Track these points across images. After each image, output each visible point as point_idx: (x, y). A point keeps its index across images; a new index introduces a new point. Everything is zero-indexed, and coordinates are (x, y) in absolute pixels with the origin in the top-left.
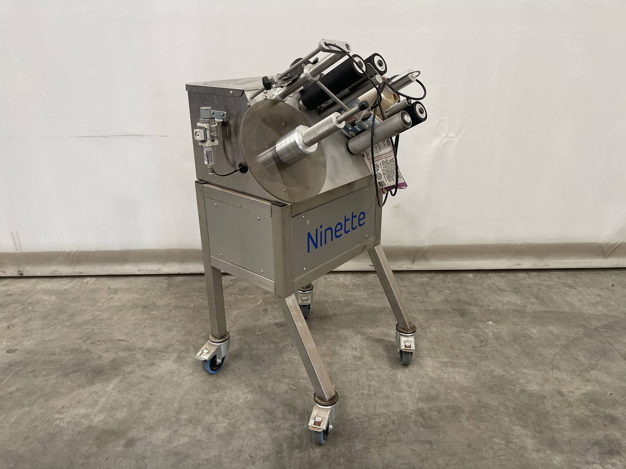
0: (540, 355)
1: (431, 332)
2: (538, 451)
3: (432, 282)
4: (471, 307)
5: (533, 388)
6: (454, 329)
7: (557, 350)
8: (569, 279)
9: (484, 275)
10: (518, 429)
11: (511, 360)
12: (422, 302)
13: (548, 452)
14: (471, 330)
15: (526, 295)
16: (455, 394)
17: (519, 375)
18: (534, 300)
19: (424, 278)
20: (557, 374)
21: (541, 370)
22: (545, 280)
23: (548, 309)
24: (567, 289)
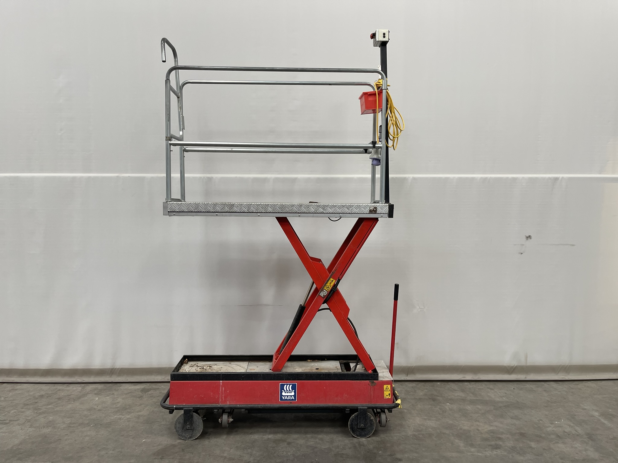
0: (471, 416)
1: (418, 407)
2: (465, 447)
3: (418, 386)
4: (438, 398)
5: (466, 428)
6: (430, 406)
7: (479, 415)
8: (491, 385)
9: (446, 383)
10: (457, 441)
11: (457, 418)
12: (413, 395)
13: (469, 447)
14: (438, 407)
15: (468, 393)
16: (431, 430)
17: (460, 423)
18: (471, 395)
19: (414, 384)
20: (478, 423)
21: (470, 422)
22: (478, 386)
23: (478, 399)
24: (489, 390)
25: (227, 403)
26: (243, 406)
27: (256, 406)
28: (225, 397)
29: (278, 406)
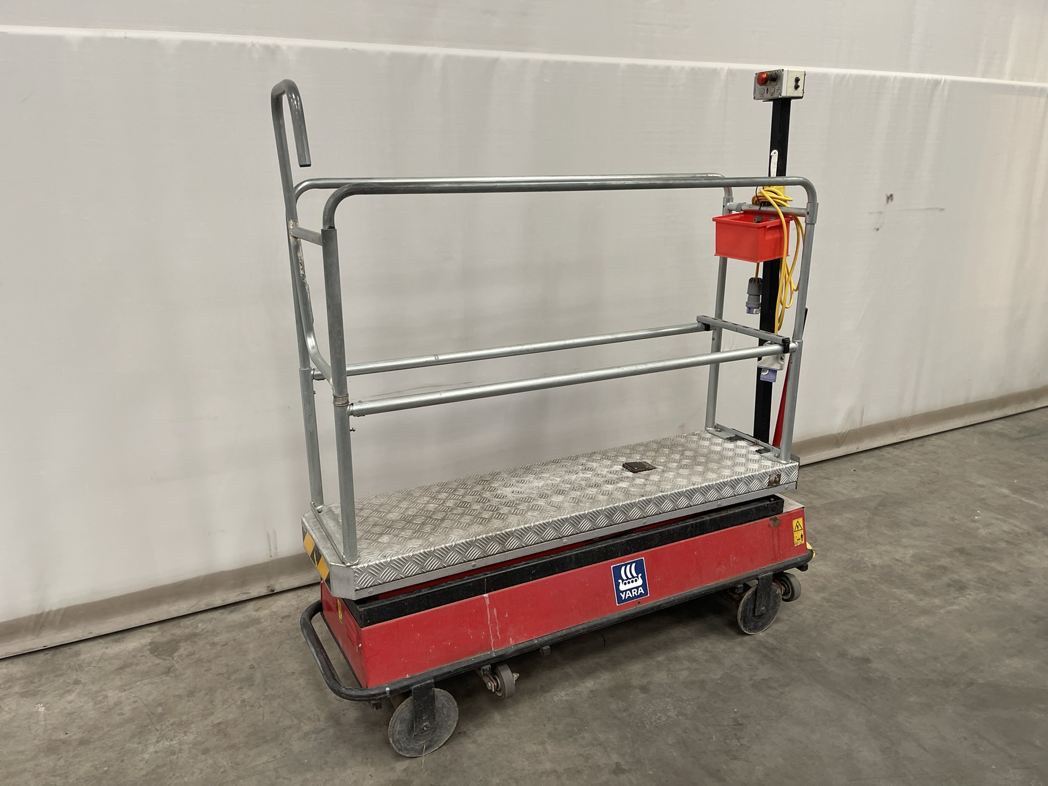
25: (509, 642)
26: (546, 639)
27: (573, 630)
28: (502, 631)
29: (616, 616)
